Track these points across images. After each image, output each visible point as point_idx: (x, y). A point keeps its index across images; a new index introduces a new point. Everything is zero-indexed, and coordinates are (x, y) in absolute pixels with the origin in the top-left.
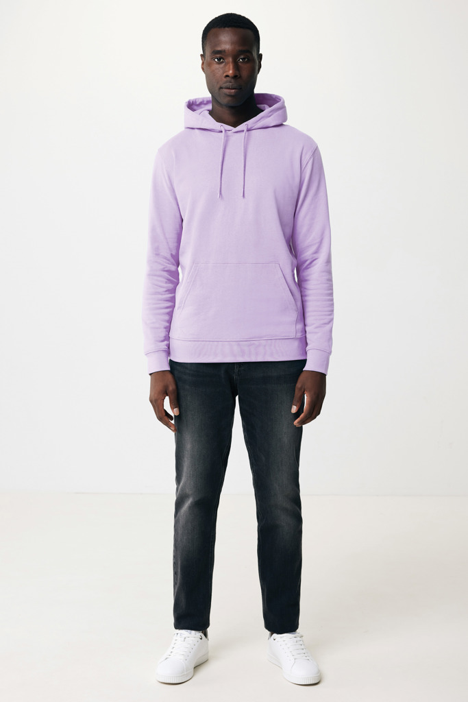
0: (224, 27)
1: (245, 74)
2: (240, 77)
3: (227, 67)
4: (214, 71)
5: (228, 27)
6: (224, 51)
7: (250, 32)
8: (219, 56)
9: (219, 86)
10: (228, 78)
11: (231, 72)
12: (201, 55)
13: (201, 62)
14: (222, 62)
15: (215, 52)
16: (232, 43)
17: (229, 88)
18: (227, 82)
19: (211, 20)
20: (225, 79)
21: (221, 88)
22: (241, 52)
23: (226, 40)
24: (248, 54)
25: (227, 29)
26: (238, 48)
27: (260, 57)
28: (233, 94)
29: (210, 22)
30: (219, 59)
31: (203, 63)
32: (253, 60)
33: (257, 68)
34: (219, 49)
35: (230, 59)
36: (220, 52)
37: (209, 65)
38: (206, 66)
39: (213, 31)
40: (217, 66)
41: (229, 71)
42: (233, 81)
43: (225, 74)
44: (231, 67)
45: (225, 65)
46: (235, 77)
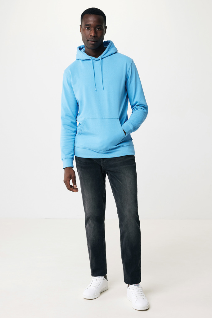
0: (91, 14)
1: (99, 35)
2: (97, 36)
3: (91, 32)
4: (85, 33)
5: (93, 14)
6: (90, 25)
7: (102, 17)
8: (88, 27)
9: (87, 39)
10: (91, 37)
11: (93, 34)
12: (80, 25)
13: (80, 28)
14: (89, 30)
15: (86, 25)
16: (94, 22)
17: (92, 41)
18: (91, 38)
19: (85, 10)
20: (90, 37)
21: (88, 40)
22: (98, 26)
23: (91, 20)
24: (101, 27)
25: (92, 15)
26: (96, 24)
27: (106, 27)
28: (93, 44)
29: (85, 11)
30: (88, 28)
31: (81, 29)
32: (103, 30)
33: (104, 33)
34: (88, 24)
35: (93, 29)
36: (88, 25)
37: (84, 30)
38: (82, 30)
39: (86, 15)
40: (87, 31)
41: (92, 34)
42: (93, 38)
43: (90, 35)
44: (93, 32)
45: (91, 31)
46: (95, 36)
